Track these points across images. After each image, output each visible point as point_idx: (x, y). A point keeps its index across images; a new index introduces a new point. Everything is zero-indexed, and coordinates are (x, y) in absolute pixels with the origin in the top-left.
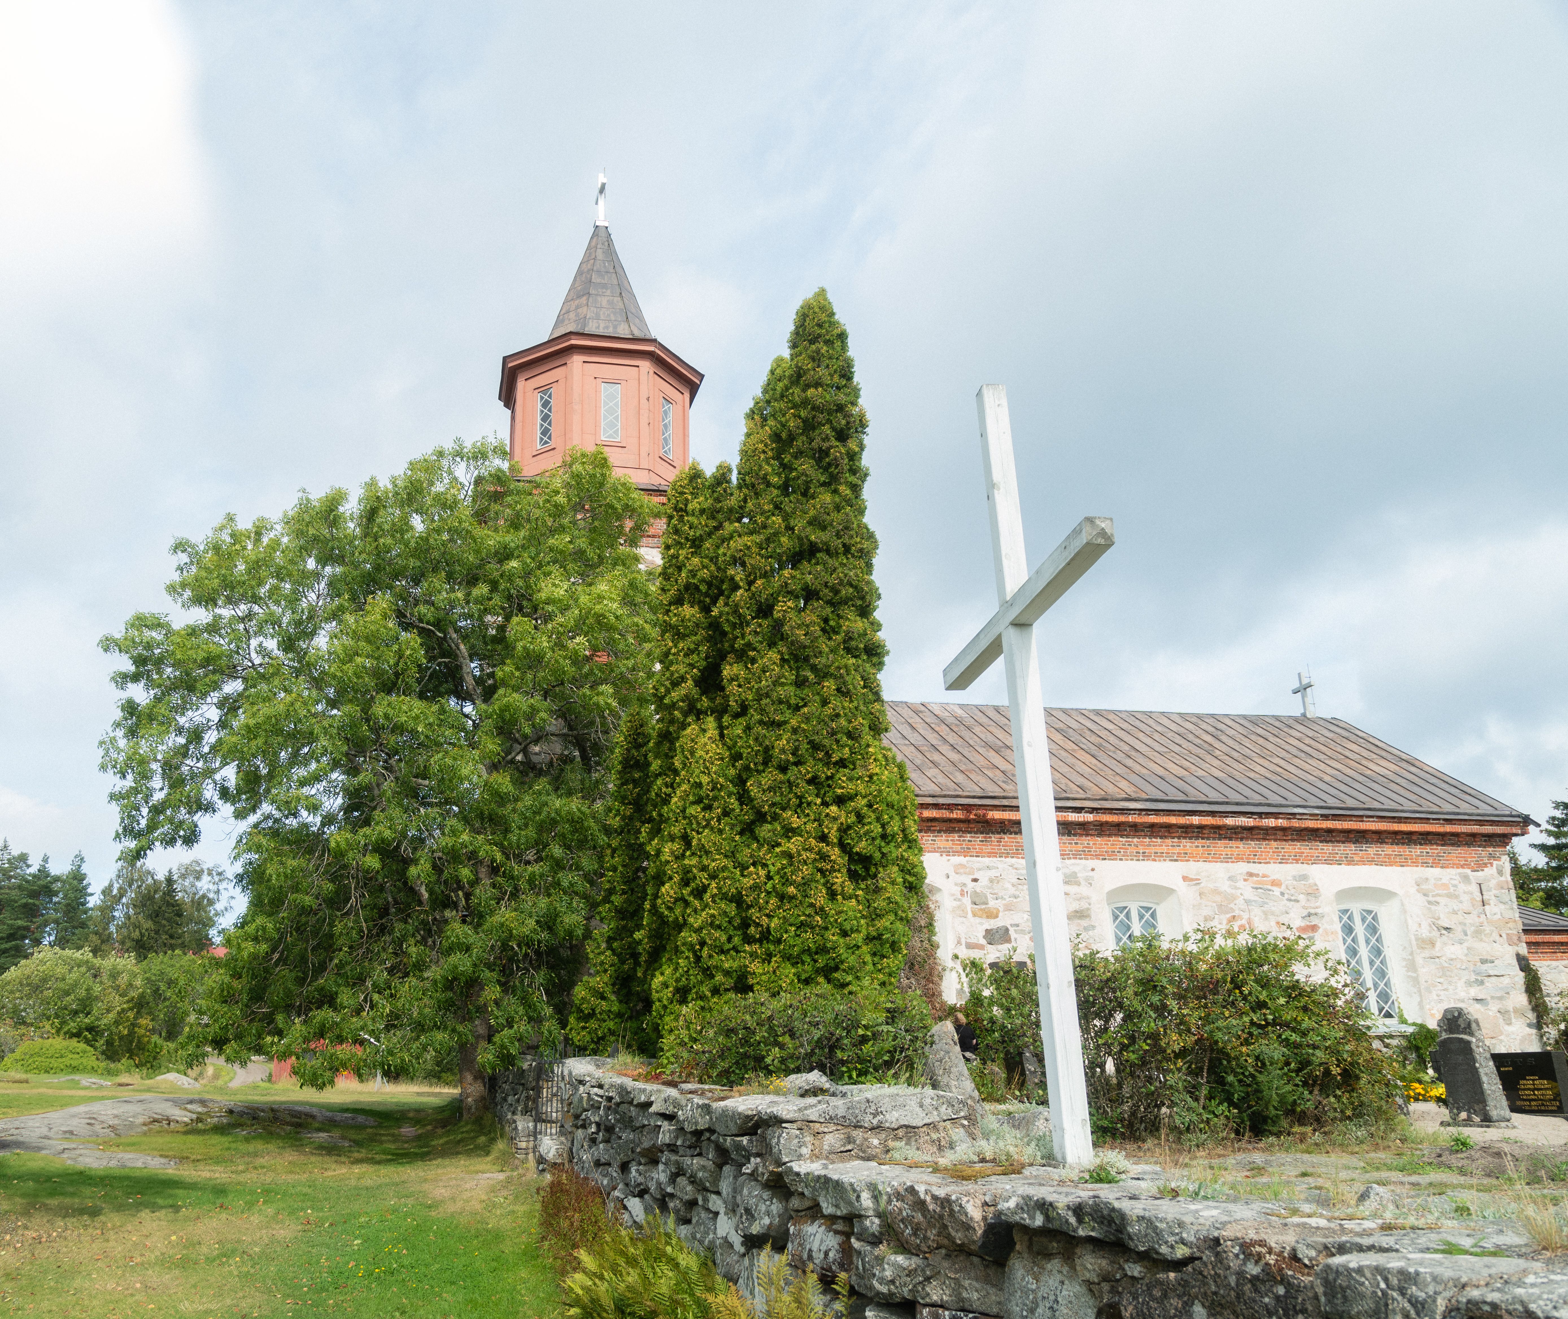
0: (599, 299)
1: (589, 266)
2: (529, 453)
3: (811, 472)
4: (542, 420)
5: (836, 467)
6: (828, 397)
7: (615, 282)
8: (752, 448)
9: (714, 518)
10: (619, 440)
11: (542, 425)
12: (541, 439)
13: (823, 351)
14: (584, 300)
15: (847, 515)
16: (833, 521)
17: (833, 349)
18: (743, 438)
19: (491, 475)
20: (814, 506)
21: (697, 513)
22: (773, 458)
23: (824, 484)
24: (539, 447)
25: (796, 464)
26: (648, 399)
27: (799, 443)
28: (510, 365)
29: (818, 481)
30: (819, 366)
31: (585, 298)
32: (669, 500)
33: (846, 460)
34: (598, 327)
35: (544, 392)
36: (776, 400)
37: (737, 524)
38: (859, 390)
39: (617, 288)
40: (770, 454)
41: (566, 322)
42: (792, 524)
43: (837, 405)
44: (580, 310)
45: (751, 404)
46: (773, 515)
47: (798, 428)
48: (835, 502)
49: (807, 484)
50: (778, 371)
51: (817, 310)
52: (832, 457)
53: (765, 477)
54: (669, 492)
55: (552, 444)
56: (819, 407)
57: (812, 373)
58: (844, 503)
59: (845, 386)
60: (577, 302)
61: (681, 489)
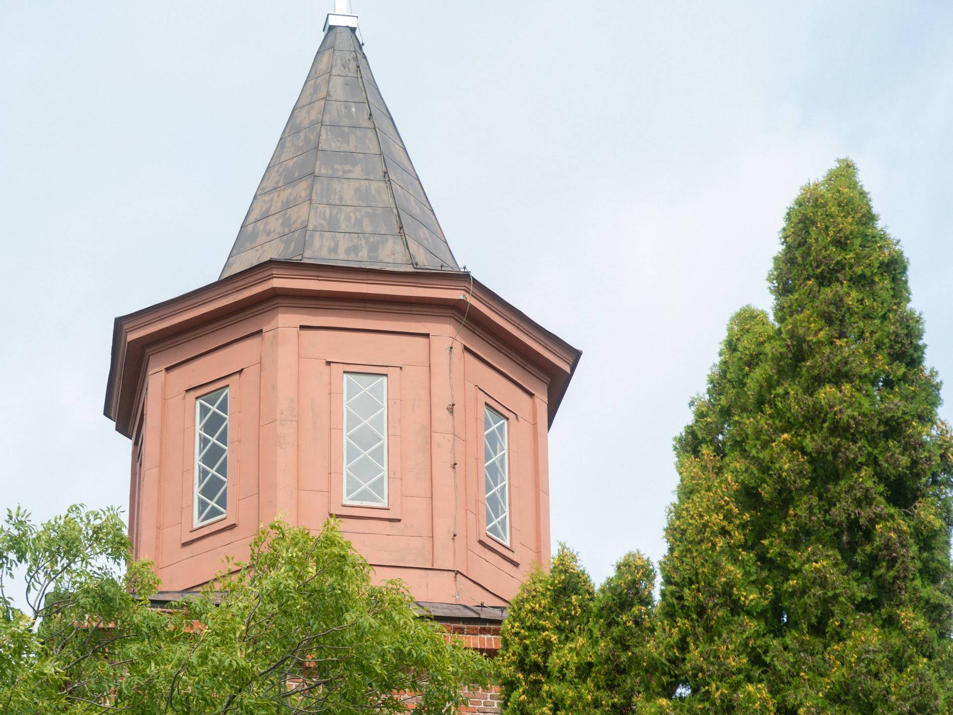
0: (336, 185)
1: (313, 115)
2: (175, 535)
3: (833, 575)
4: (205, 460)
5: (890, 567)
6: (866, 404)
7: (373, 148)
8: (699, 522)
9: (611, 686)
10: (384, 503)
11: (204, 473)
12: (203, 505)
13: (849, 301)
14: (302, 188)
15: (921, 677)
16: (888, 691)
17: (874, 295)
18: (675, 499)
19: (87, 592)
20: (841, 658)
21: (569, 675)
22: (744, 547)
23: (863, 606)
24: (197, 523)
25: (797, 558)
26: (451, 409)
27: (799, 511)
28: (131, 337)
29: (851, 599)
30: (842, 335)
31: (303, 185)
32: (506, 644)
33: (914, 549)
34: (335, 249)
35: (210, 397)
36: (744, 409)
37: (663, 702)
38: (937, 387)
39: (378, 160)
40: (738, 536)
41: (262, 238)
42: (791, 701)
43: (887, 423)
44: (292, 213)
45: (689, 418)
46: (749, 679)
47: (800, 474)
48: (890, 647)
49: (827, 604)
50: (747, 344)
51: (834, 209)
52: (878, 542)
53: (727, 591)
54: (506, 625)
55: (228, 516)
56: (847, 428)
57: (827, 350)
58: (911, 650)
59: (904, 378)
60: (285, 194)
61: (531, 620)
